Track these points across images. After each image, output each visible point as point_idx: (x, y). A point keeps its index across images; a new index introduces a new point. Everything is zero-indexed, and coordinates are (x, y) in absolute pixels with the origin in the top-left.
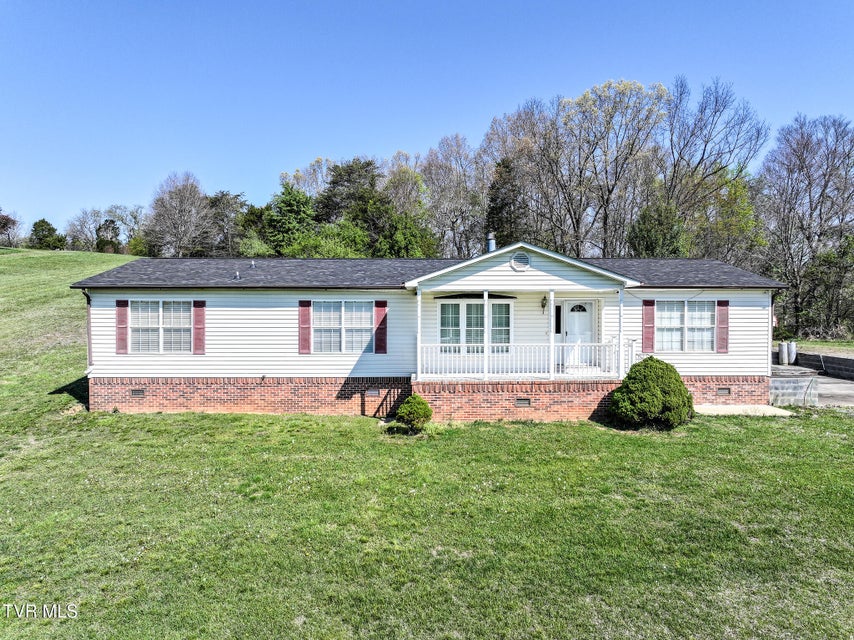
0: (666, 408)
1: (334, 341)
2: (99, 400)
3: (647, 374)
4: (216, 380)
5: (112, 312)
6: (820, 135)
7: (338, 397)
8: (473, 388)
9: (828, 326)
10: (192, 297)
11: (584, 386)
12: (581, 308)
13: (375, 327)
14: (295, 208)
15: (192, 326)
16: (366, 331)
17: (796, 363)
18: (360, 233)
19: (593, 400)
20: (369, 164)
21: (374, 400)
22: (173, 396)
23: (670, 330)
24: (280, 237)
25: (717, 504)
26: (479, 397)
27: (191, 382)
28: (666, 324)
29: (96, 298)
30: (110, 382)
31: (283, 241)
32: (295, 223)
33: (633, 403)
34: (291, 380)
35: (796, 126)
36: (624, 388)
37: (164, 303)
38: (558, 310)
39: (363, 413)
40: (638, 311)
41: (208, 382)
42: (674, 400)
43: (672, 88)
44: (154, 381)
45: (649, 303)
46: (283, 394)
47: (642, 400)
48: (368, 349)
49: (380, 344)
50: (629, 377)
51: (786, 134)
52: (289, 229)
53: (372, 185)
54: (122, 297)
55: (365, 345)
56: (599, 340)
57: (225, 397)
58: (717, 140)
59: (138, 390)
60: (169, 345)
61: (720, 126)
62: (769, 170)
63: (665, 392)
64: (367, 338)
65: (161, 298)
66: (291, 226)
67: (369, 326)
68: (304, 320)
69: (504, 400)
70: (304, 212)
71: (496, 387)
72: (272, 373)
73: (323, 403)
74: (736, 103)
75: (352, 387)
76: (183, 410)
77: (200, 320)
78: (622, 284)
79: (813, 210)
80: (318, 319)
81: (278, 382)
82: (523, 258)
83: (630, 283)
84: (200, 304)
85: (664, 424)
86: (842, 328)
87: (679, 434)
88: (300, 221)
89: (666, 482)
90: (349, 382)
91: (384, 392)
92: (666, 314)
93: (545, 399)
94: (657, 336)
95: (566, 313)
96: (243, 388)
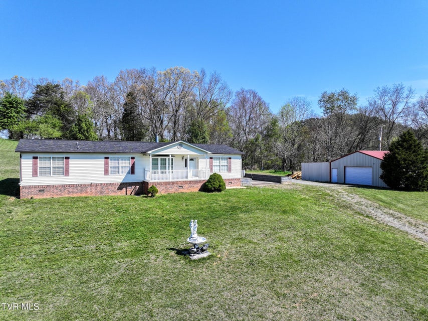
0: (220, 186)
1: (117, 170)
2: (25, 194)
3: (214, 178)
4: (73, 185)
5: (31, 161)
6: (249, 96)
7: (118, 189)
8: (167, 183)
9: (252, 166)
10: (65, 155)
11: (197, 182)
12: (191, 160)
13: (131, 166)
14: (15, 105)
15: (64, 166)
16: (128, 167)
17: (245, 177)
18: (58, 121)
19: (200, 185)
20: (57, 86)
21: (130, 189)
22: (56, 191)
23: (217, 166)
24: (6, 120)
25: (235, 204)
26: (169, 186)
27: (63, 186)
28: (215, 164)
29: (23, 156)
30: (30, 187)
31: (7, 122)
32: (14, 114)
33: (212, 185)
34: (101, 184)
35: (241, 91)
36: (209, 181)
37: (53, 158)
38: (186, 160)
39: (126, 194)
40: (208, 160)
41: (70, 186)
42: (222, 184)
43: (200, 72)
44: (48, 186)
45: (211, 158)
46: (98, 189)
47: (214, 184)
48: (128, 173)
49: (132, 171)
50: (210, 178)
51: (238, 94)
52: (11, 117)
53: (62, 97)
54: (35, 155)
55: (127, 172)
56: (198, 168)
57: (77, 191)
58: (216, 94)
59: (42, 189)
60: (54, 173)
61: (217, 90)
62: (232, 107)
63: (219, 182)
64: (128, 169)
65: (52, 156)
66: (12, 115)
67: (128, 165)
68: (106, 164)
69: (176, 187)
70: (20, 108)
71: (173, 183)
72: (94, 182)
73: (113, 191)
74: (222, 82)
75: (123, 186)
76: (61, 196)
77: (67, 164)
78: (207, 153)
79: (246, 123)
80: (111, 163)
81: (97, 185)
82: (181, 145)
83: (209, 153)
84: (67, 158)
85: (219, 190)
86: (256, 166)
87: (223, 192)
88: (18, 113)
89: (224, 201)
90: (122, 184)
91: (133, 187)
92: (215, 161)
93: (187, 186)
94: (213, 167)
95: (188, 161)
96: (84, 187)
